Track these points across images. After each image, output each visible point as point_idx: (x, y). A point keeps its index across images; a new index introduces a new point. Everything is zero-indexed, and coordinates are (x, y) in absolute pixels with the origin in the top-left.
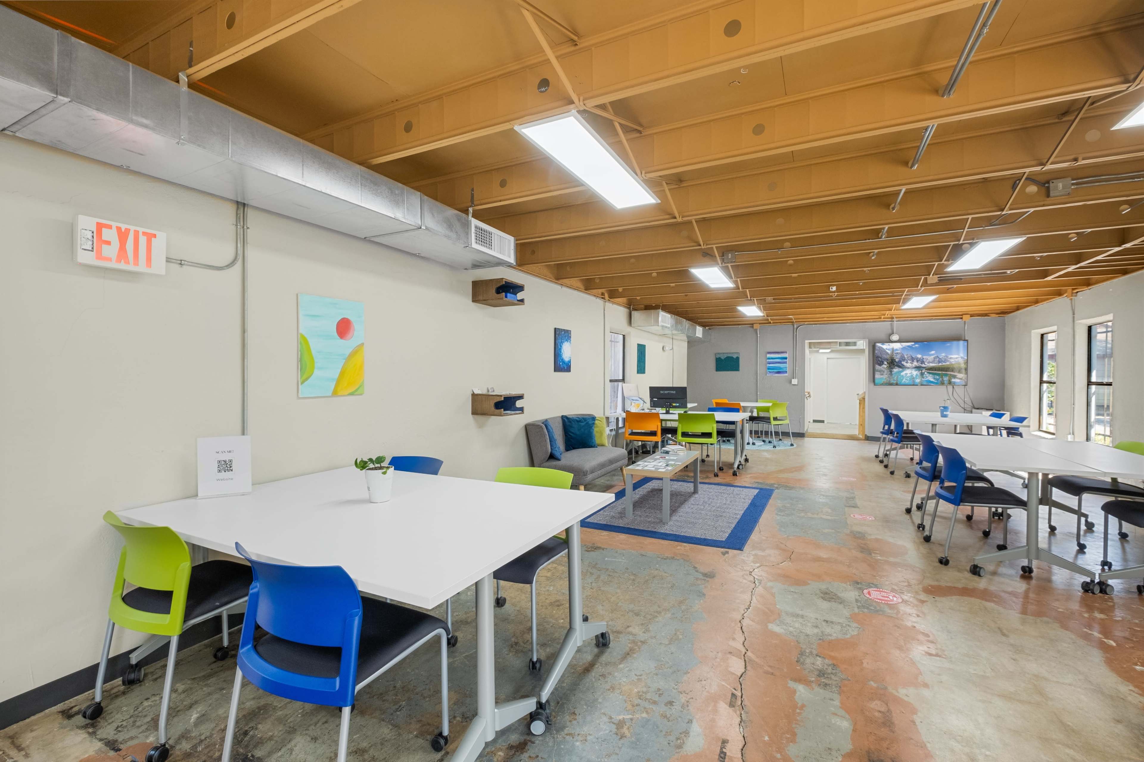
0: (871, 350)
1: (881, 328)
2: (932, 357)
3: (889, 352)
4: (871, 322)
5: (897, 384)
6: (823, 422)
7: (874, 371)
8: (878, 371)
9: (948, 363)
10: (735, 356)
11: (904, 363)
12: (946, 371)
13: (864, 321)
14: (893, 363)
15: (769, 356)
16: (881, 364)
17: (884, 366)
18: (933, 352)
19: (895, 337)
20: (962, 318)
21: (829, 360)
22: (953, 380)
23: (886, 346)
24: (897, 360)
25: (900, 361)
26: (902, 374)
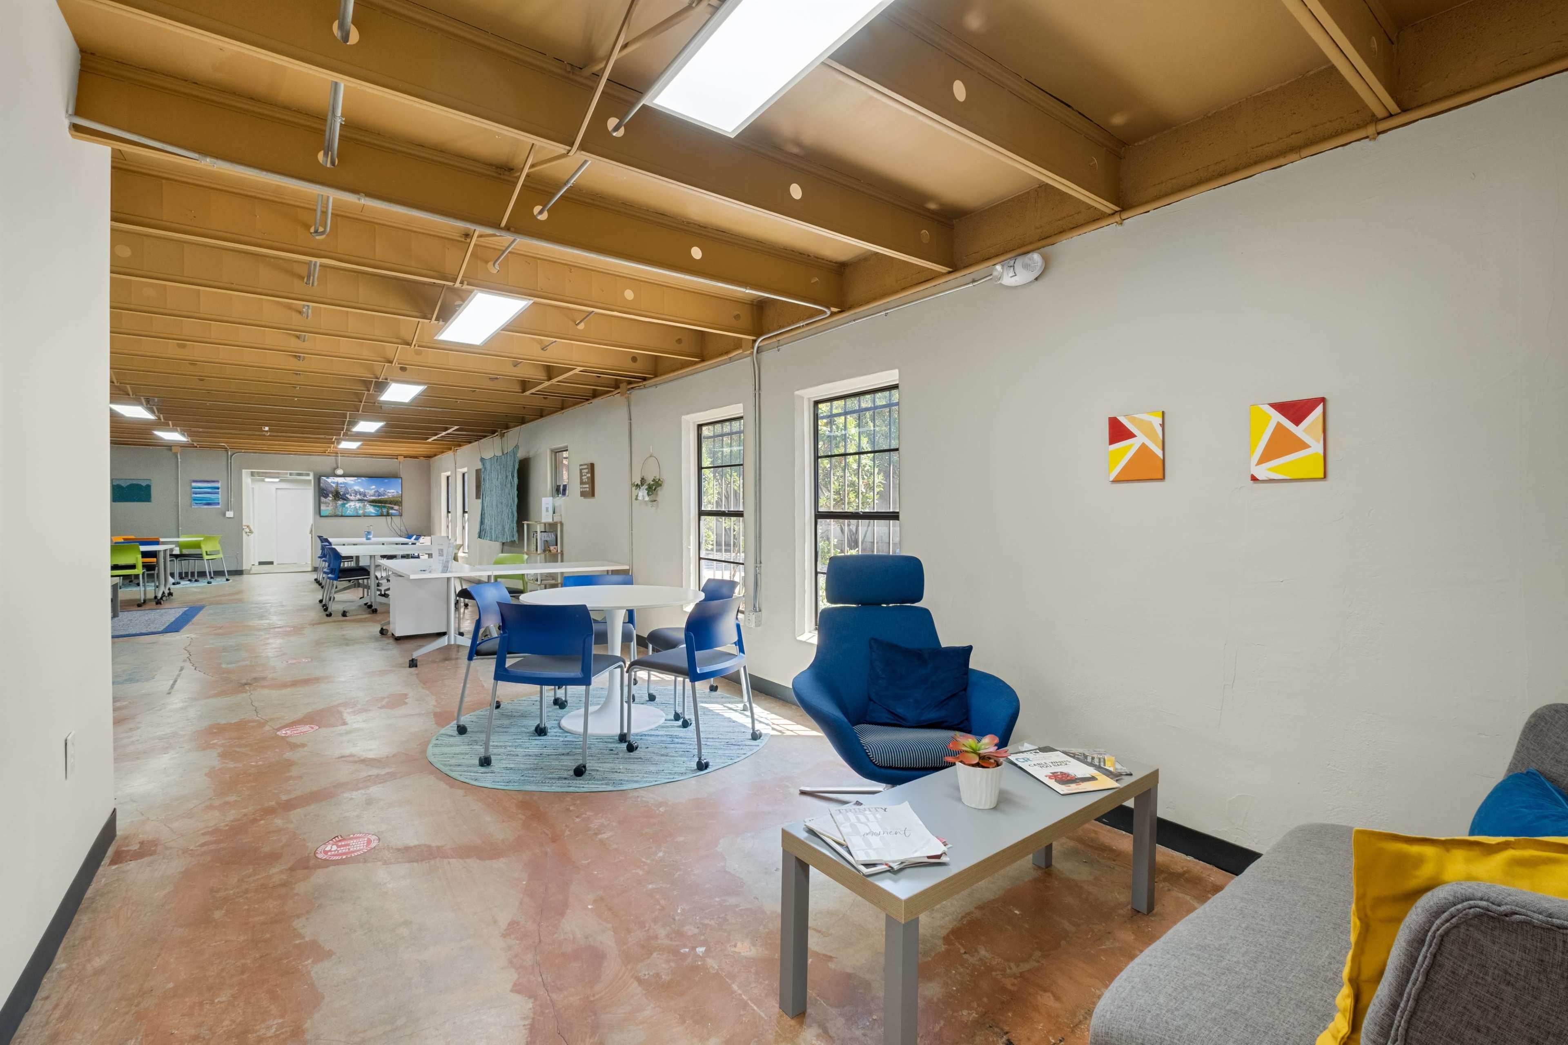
0: (317, 483)
1: (324, 462)
2: (373, 491)
3: (334, 485)
4: (316, 455)
5: (342, 516)
6: (271, 563)
7: (320, 503)
8: (323, 503)
9: (386, 497)
10: (144, 484)
11: (348, 496)
12: (385, 503)
13: (309, 453)
14: (337, 496)
15: (194, 484)
16: (326, 496)
17: (329, 498)
18: (374, 487)
19: (340, 472)
20: (397, 459)
21: (279, 491)
22: (391, 511)
23: (330, 480)
24: (341, 493)
25: (344, 494)
26: (346, 506)
